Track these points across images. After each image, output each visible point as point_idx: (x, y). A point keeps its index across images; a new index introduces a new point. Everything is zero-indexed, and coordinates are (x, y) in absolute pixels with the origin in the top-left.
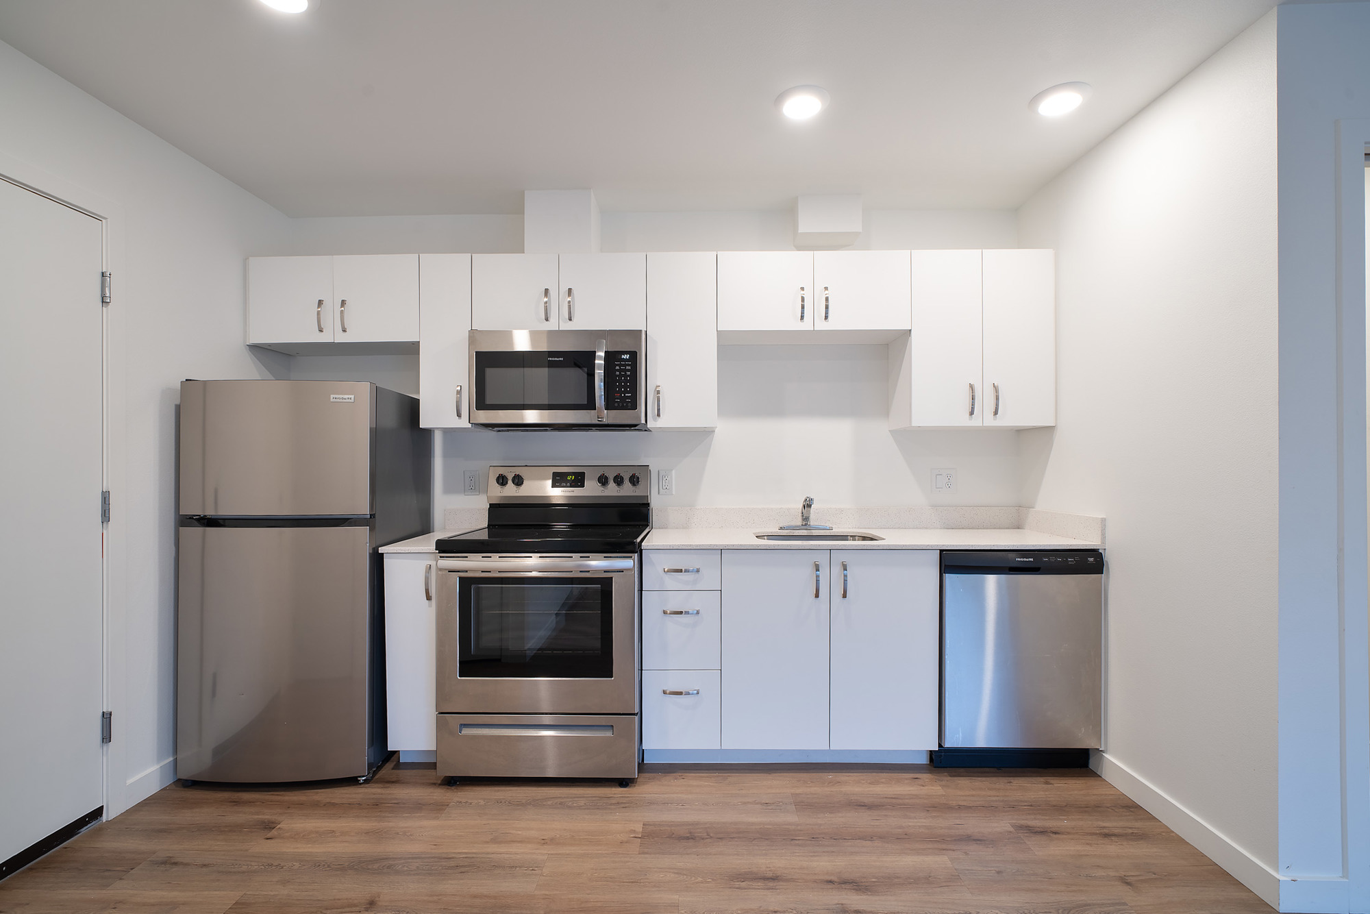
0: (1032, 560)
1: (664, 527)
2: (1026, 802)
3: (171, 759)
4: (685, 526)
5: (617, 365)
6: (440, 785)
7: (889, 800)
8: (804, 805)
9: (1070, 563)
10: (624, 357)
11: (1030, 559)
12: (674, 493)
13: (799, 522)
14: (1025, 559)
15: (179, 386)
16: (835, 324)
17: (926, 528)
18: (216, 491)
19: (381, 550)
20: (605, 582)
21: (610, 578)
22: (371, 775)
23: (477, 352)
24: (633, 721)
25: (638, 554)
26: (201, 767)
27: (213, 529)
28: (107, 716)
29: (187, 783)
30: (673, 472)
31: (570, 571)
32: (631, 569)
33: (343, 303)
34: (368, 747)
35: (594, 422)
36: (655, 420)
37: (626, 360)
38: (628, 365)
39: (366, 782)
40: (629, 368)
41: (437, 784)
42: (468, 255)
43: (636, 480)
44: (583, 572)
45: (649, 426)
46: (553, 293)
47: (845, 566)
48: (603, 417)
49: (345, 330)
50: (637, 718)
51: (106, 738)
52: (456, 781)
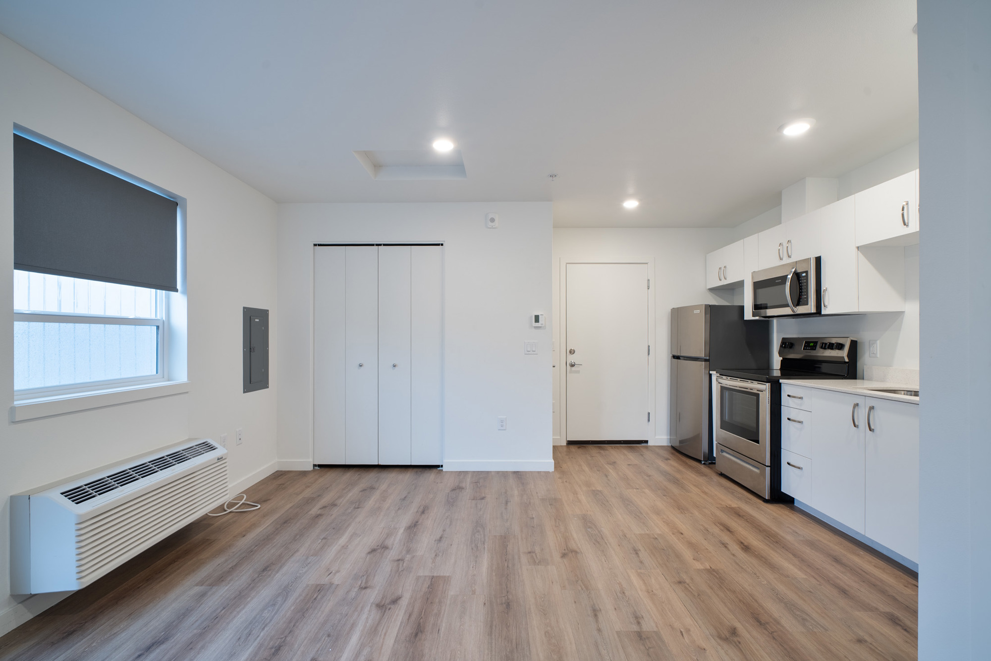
3: (670, 438)
5: (800, 279)
8: (812, 544)
10: (803, 275)
12: (878, 357)
15: (670, 310)
18: (680, 347)
19: (711, 372)
20: (757, 395)
21: (759, 394)
22: (707, 463)
23: (754, 282)
24: (765, 469)
25: (770, 384)
26: (676, 444)
27: (679, 360)
28: (649, 414)
29: (673, 447)
30: (878, 342)
31: (747, 389)
32: (765, 390)
33: (725, 267)
34: (707, 451)
35: (792, 313)
36: (825, 309)
37: (804, 276)
38: (805, 279)
39: (704, 464)
40: (805, 281)
41: (717, 473)
42: (757, 234)
43: (840, 347)
44: (751, 389)
45: (823, 313)
46: (784, 244)
47: (872, 408)
48: (793, 311)
49: (725, 279)
50: (768, 469)
51: (649, 420)
52: (722, 475)
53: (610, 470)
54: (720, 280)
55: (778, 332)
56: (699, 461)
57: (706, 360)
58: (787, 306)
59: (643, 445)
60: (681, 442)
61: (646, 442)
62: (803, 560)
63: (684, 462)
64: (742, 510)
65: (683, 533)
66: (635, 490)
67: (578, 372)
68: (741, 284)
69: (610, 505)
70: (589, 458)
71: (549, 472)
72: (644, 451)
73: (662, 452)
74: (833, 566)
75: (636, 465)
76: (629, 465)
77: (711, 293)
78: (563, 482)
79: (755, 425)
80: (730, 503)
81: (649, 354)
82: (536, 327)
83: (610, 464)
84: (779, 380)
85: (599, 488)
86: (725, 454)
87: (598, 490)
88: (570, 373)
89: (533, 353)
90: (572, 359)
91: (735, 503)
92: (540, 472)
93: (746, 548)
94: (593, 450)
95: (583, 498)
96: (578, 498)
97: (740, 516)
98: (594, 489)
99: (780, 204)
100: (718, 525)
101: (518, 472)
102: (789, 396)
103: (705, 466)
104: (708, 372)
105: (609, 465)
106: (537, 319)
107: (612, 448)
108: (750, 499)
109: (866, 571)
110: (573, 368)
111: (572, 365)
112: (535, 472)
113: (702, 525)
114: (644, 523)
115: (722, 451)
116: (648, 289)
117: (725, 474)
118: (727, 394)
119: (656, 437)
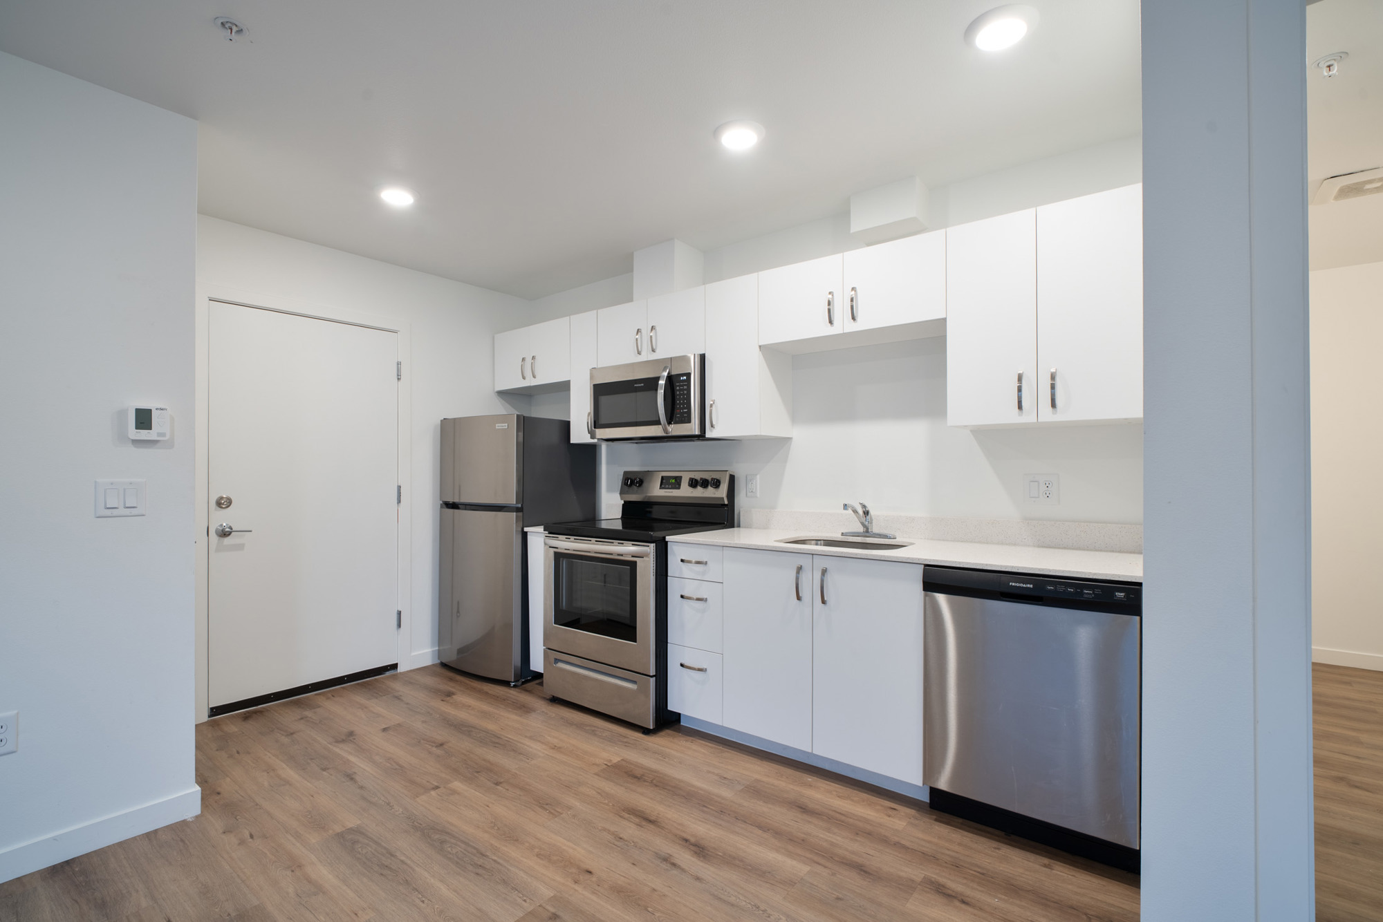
0: (1031, 586)
1: (749, 526)
2: (979, 867)
3: (437, 648)
4: (765, 527)
5: (678, 386)
6: (547, 699)
7: (838, 815)
8: (755, 791)
9: (1085, 596)
10: (681, 379)
11: (1029, 586)
12: (758, 496)
13: (861, 529)
14: (1021, 585)
15: (439, 422)
16: (862, 324)
17: (1015, 545)
18: (459, 487)
19: (526, 529)
20: (633, 566)
21: (636, 562)
22: (520, 683)
23: (594, 385)
24: (649, 682)
25: (654, 544)
26: (451, 658)
27: (456, 511)
28: (399, 613)
29: (444, 665)
30: (758, 476)
31: (612, 554)
32: (647, 555)
33: (533, 358)
34: (519, 664)
35: (664, 434)
36: (711, 431)
37: (684, 381)
38: (685, 385)
39: (515, 686)
40: (685, 387)
41: (544, 699)
42: (595, 311)
43: (717, 484)
44: (619, 555)
45: (707, 436)
46: (644, 331)
47: (824, 572)
48: (665, 430)
49: (534, 377)
50: (653, 680)
51: (399, 625)
52: (555, 700)
53: (352, 759)
54: (524, 378)
55: (608, 463)
56: (506, 683)
57: (518, 510)
58: (658, 422)
59: (388, 674)
60: (460, 651)
61: (395, 666)
62: (776, 833)
63: (480, 691)
64: (631, 764)
65: (590, 870)
66: (433, 793)
67: (240, 547)
68: (564, 387)
69: (402, 862)
70: (285, 740)
71: (184, 823)
72: (397, 686)
73: (430, 681)
74: (810, 822)
75: (399, 725)
76: (384, 730)
77: (500, 399)
78: (242, 842)
79: (627, 614)
80: (605, 755)
81: (399, 501)
82: (136, 442)
83: (343, 741)
84: (664, 538)
85: (352, 822)
86: (561, 665)
87: (351, 829)
88: (218, 550)
89: (128, 511)
90: (223, 518)
91: (614, 754)
92: (156, 831)
93: (700, 850)
94: (287, 716)
95: (323, 873)
96: (310, 881)
97: (636, 777)
98: (338, 829)
99: (632, 270)
100: (627, 816)
101: (68, 863)
102: (682, 561)
103: (517, 690)
104: (520, 529)
105: (341, 745)
106: (144, 419)
107: (328, 698)
108: (625, 737)
109: (843, 813)
110: (227, 541)
111: (224, 534)
112: (134, 839)
113: (604, 829)
114: (504, 882)
115: (557, 661)
116: (398, 379)
117: (561, 697)
118: (564, 563)
119: (413, 654)
